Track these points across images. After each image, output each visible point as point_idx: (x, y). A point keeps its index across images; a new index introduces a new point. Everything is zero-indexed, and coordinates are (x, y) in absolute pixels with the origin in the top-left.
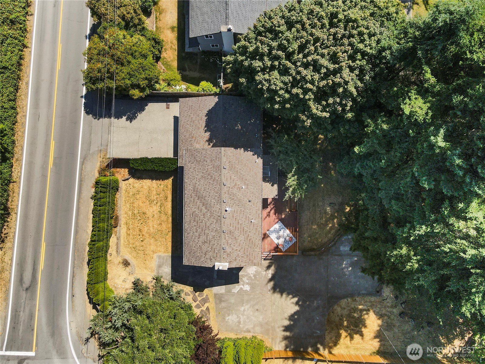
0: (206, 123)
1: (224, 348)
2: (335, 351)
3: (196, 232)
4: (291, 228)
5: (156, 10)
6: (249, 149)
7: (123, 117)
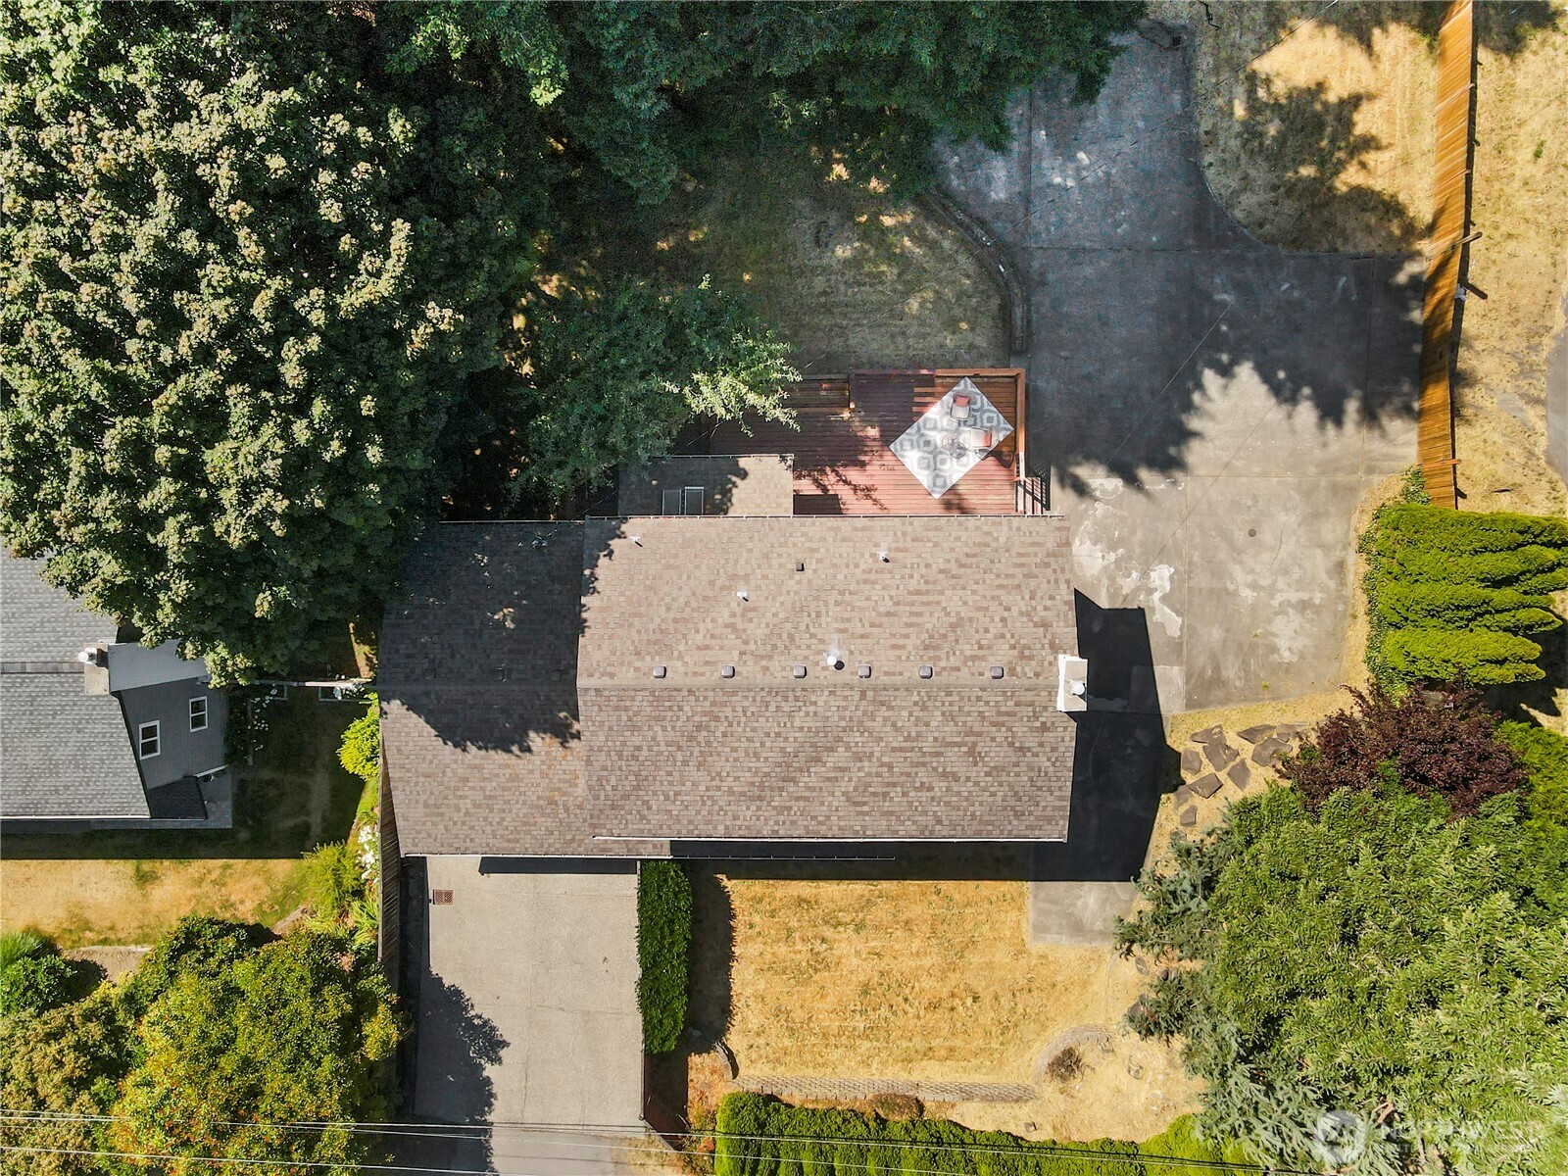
0: (495, 748)
1: (1412, 669)
2: (1422, 209)
3: (930, 789)
4: (917, 400)
5: (74, 942)
6: (587, 572)
7: (485, 1074)
